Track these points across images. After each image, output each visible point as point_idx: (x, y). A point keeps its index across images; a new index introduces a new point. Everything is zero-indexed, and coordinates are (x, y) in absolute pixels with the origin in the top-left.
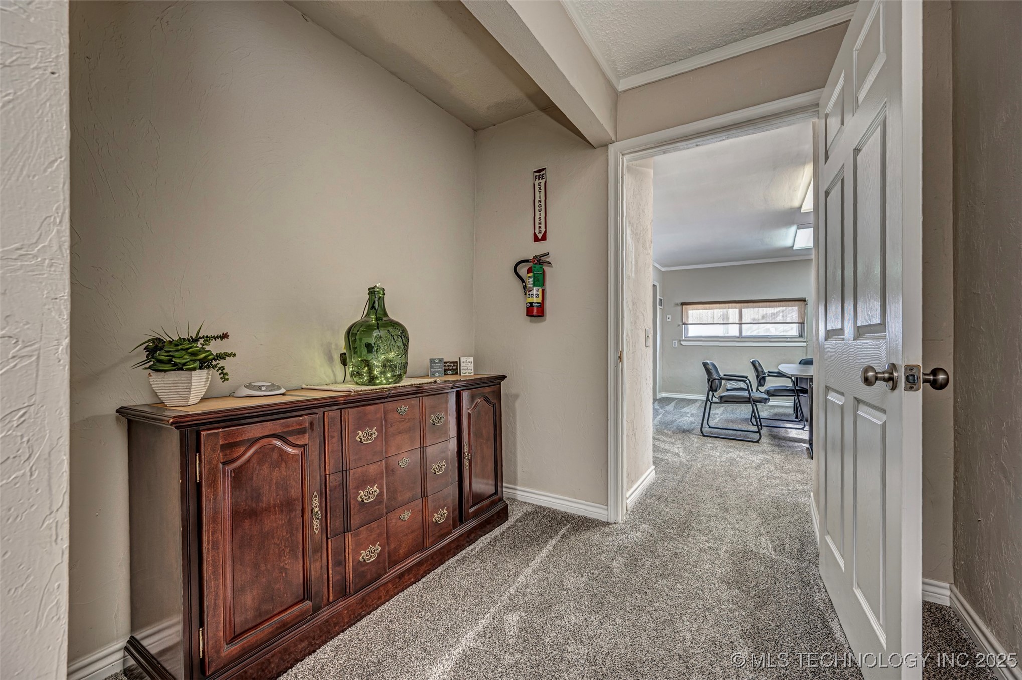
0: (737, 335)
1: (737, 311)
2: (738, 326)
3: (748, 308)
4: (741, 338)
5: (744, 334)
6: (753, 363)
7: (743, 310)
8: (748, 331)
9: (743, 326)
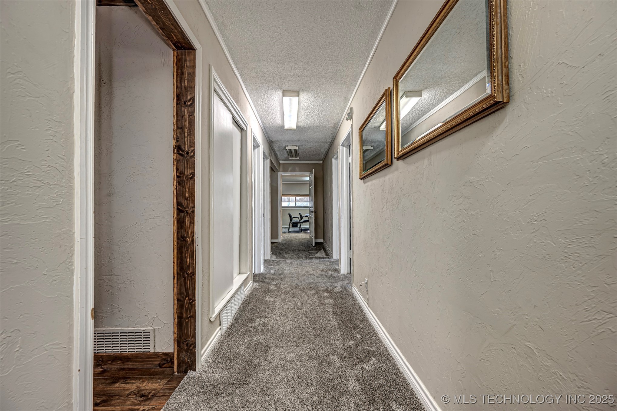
0: (295, 205)
1: (294, 198)
2: (295, 203)
3: (298, 197)
4: (296, 207)
5: (296, 205)
6: (300, 214)
7: (296, 197)
8: (298, 204)
9: (296, 203)
